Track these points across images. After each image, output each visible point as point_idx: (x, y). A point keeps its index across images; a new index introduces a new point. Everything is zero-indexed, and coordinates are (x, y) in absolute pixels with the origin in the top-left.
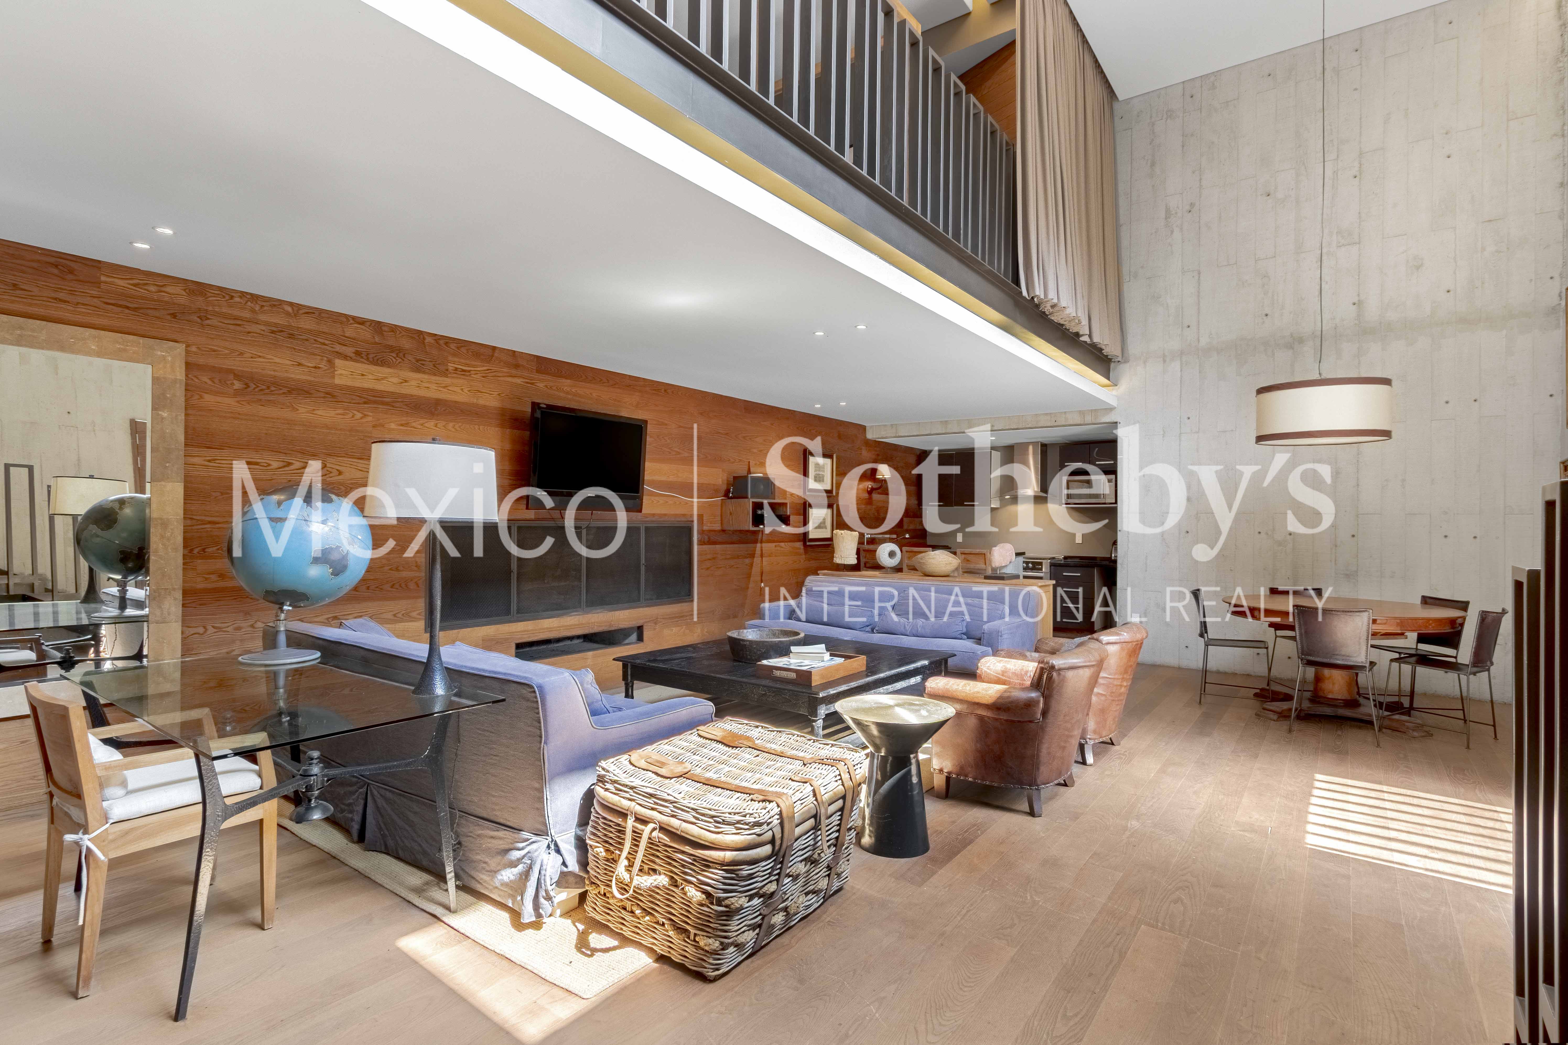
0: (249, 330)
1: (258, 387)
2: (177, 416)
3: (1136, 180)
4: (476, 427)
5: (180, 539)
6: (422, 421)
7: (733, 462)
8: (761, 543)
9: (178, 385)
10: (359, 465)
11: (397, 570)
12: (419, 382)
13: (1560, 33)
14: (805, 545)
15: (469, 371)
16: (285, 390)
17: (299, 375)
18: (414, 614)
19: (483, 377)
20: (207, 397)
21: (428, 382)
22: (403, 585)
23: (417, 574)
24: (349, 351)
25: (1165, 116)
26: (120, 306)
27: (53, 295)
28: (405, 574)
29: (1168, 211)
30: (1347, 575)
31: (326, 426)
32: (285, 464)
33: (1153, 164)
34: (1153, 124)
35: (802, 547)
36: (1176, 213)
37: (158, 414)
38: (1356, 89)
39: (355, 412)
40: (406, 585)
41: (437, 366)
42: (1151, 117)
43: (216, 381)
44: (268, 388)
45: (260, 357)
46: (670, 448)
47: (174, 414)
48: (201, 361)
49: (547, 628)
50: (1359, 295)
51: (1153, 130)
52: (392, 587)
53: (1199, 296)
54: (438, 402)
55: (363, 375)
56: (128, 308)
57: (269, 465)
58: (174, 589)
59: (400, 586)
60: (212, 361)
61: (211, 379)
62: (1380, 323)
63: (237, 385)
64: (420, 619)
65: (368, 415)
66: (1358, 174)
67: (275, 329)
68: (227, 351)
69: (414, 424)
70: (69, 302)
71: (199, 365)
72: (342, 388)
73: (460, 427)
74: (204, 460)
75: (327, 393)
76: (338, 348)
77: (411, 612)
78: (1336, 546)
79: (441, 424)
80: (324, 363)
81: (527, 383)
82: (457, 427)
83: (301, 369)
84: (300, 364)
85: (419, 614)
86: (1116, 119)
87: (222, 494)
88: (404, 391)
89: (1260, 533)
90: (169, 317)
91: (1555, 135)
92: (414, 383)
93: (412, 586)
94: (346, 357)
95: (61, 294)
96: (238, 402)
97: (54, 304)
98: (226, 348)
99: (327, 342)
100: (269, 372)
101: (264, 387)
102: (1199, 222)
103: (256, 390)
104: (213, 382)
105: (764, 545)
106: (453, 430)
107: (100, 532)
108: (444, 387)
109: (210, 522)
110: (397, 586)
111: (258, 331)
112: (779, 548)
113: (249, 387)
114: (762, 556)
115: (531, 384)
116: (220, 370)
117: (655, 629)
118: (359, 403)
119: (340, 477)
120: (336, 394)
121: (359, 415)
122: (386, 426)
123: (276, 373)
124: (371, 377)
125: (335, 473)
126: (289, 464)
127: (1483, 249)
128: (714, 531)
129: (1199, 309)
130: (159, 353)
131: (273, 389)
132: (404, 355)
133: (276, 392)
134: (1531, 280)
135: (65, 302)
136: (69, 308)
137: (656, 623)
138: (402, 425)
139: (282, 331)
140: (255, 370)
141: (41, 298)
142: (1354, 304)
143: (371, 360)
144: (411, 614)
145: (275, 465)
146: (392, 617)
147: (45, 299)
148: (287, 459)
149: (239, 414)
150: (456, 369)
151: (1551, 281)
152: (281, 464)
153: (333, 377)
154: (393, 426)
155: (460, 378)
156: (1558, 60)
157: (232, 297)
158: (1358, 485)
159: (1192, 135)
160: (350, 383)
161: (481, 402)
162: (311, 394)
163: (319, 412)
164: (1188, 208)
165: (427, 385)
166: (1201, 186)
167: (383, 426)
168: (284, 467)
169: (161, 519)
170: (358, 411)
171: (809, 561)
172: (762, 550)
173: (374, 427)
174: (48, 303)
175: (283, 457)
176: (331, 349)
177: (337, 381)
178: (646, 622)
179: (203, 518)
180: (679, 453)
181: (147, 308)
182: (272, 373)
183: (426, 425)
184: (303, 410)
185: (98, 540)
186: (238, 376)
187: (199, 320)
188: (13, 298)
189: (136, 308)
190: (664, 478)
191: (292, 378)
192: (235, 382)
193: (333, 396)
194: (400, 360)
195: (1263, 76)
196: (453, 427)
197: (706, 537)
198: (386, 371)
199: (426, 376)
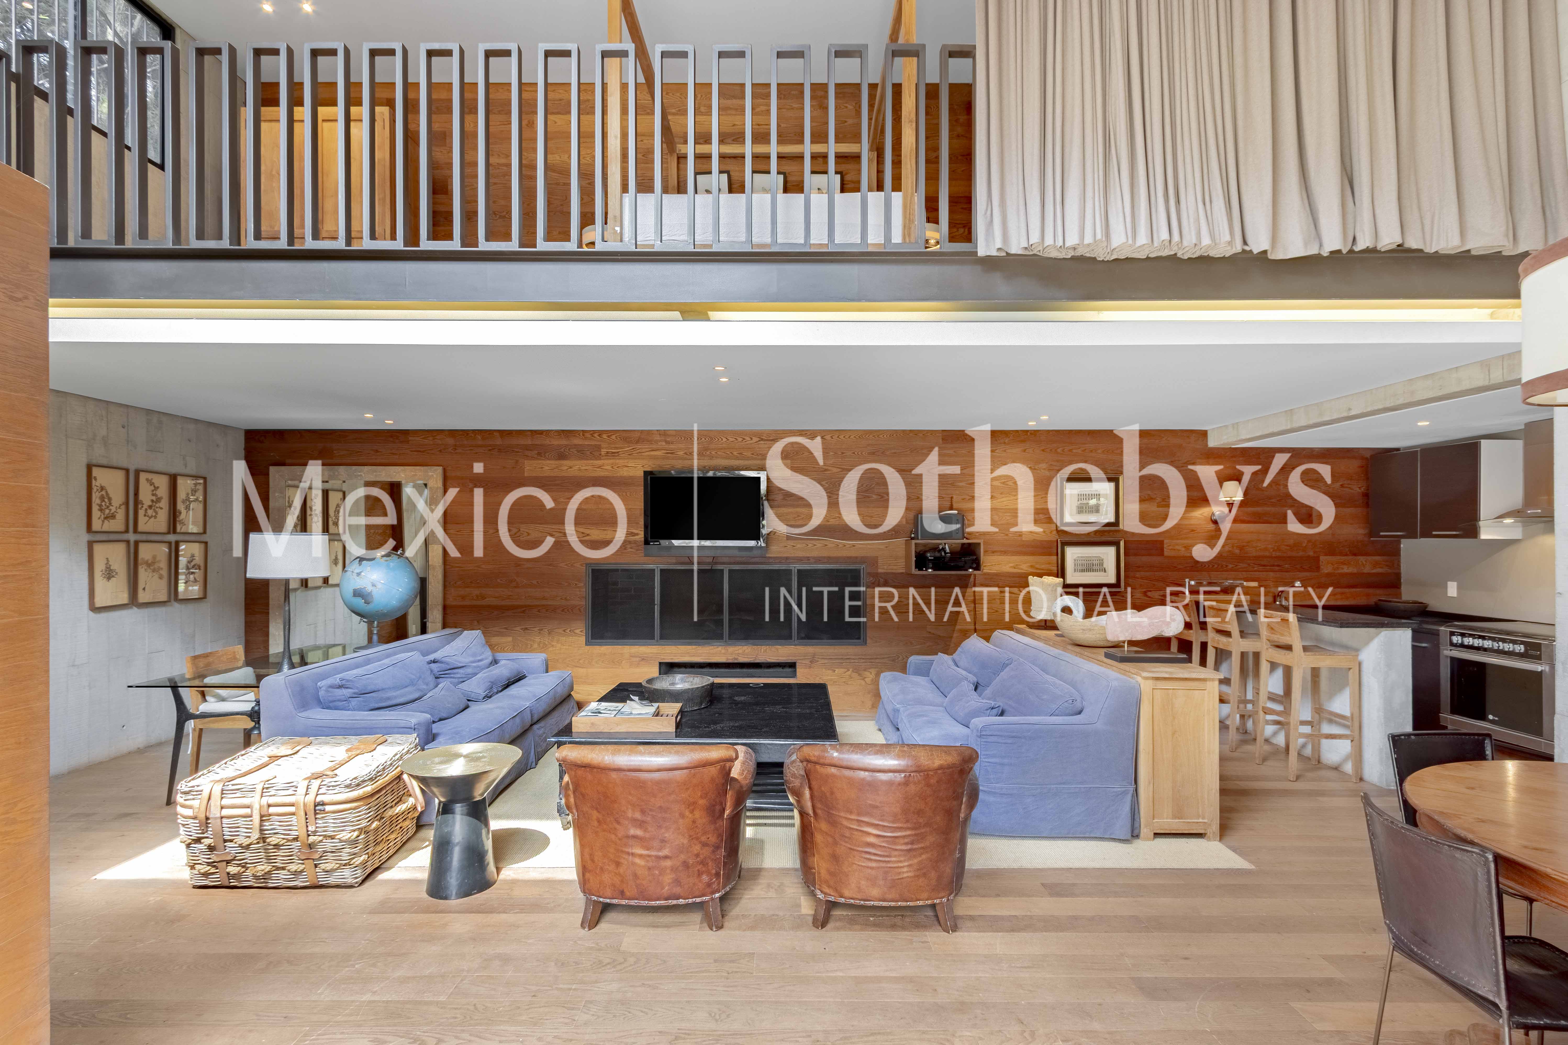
9: (441, 491)
10: (541, 528)
11: (566, 599)
12: (580, 465)
15: (618, 452)
17: (504, 474)
18: (578, 631)
19: (631, 455)
21: (586, 465)
23: (581, 602)
24: (533, 453)
26: (418, 451)
40: (572, 611)
41: (592, 453)
44: (487, 485)
48: (453, 475)
52: (563, 612)
55: (542, 468)
59: (568, 611)
60: (459, 474)
64: (582, 637)
68: (466, 467)
71: (452, 478)
72: (529, 479)
74: (455, 531)
75: (520, 484)
76: (527, 453)
80: (518, 464)
81: (667, 453)
83: (506, 470)
84: (506, 468)
85: (581, 631)
88: (570, 473)
92: (576, 466)
93: (577, 610)
94: (531, 458)
99: (520, 450)
108: (598, 468)
110: (566, 610)
114: (975, 602)
115: (672, 453)
116: (462, 478)
117: (810, 668)
124: (547, 468)
125: (526, 534)
128: (894, 574)
130: (430, 474)
131: (489, 485)
133: (491, 487)
137: (812, 662)
143: (547, 457)
144: (575, 631)
150: (608, 453)
155: (610, 459)
157: (468, 434)
160: (534, 475)
161: (628, 474)
162: (510, 485)
169: (432, 565)
172: (975, 596)
176: (522, 454)
177: (526, 474)
178: (800, 660)
191: (501, 479)
199: (585, 460)
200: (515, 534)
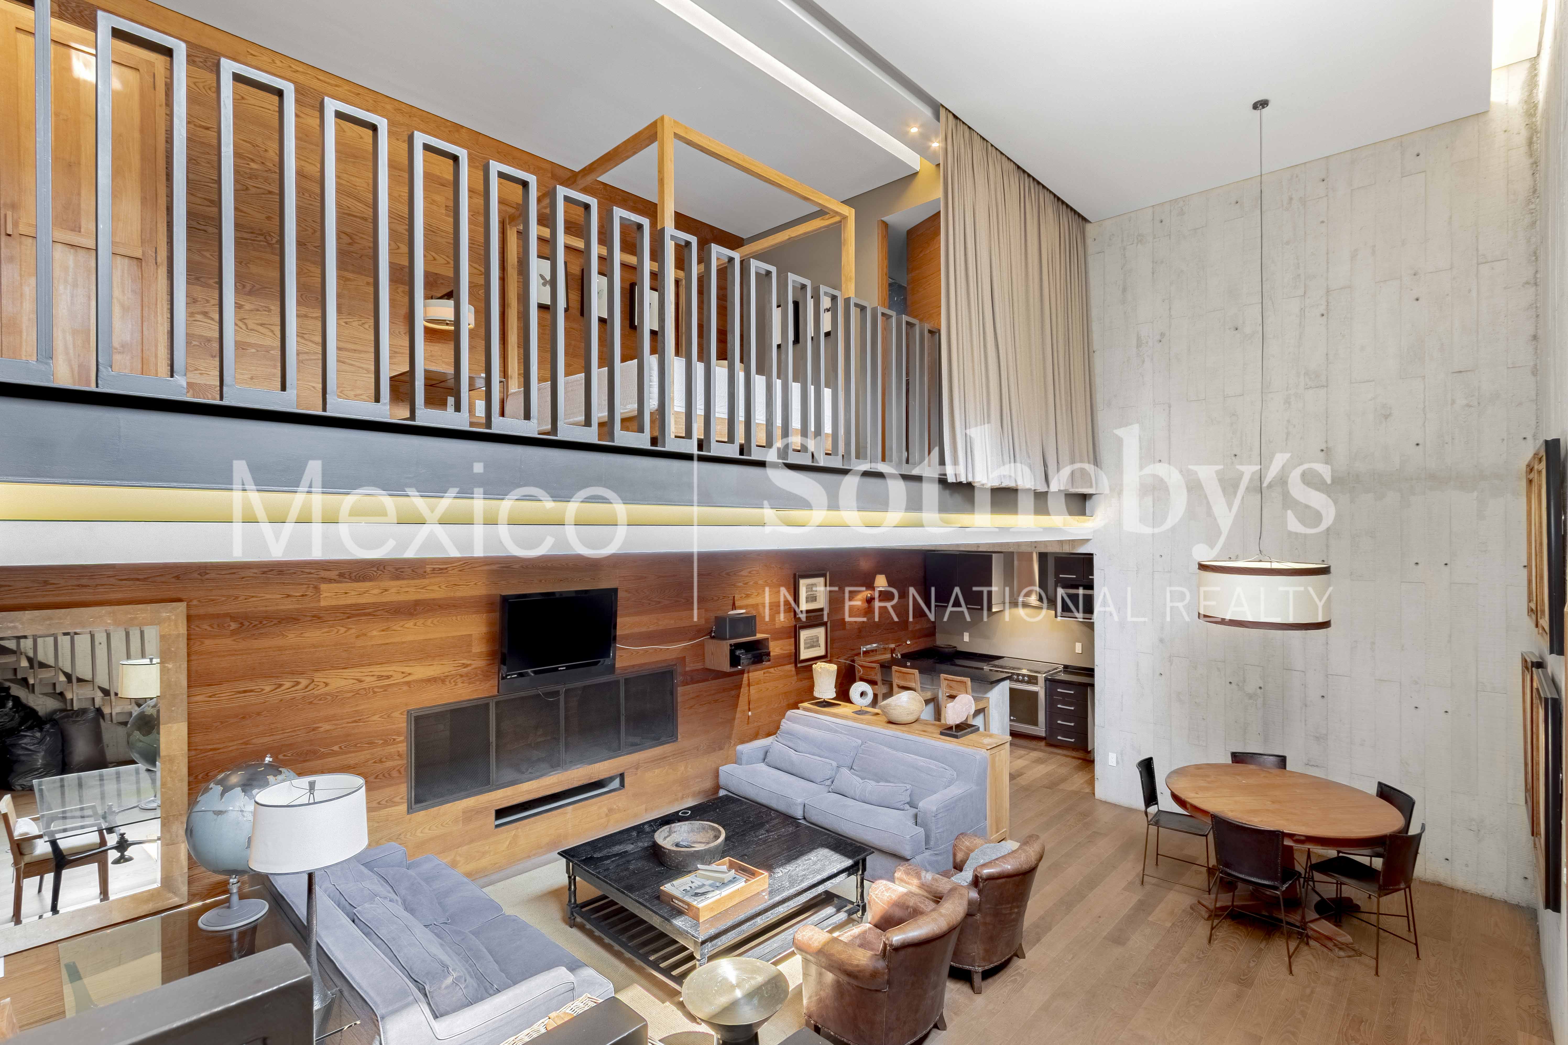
0: (244, 576)
1: (252, 623)
2: (180, 665)
3: (1109, 306)
4: (454, 618)
5: (185, 770)
6: (402, 623)
7: (717, 600)
8: (748, 672)
9: (181, 639)
10: (345, 674)
11: (381, 761)
12: (399, 588)
13: (1532, 172)
14: (796, 665)
15: (446, 569)
16: (275, 621)
17: (288, 605)
18: (397, 799)
19: (460, 571)
20: (207, 642)
21: (408, 587)
22: (386, 775)
23: (400, 762)
24: (333, 574)
25: (1136, 241)
26: (132, 580)
27: (76, 583)
28: (389, 764)
29: (1139, 338)
30: (1317, 737)
31: (314, 646)
32: (276, 686)
33: (1124, 290)
34: (1124, 249)
35: (794, 669)
36: (1147, 342)
37: (165, 667)
38: (1323, 222)
39: (339, 628)
40: (389, 774)
41: (416, 570)
42: (1122, 241)
43: (215, 626)
44: (261, 623)
45: (253, 597)
46: (649, 600)
47: (178, 664)
48: (202, 611)
49: (526, 791)
50: (1326, 442)
51: (1124, 255)
52: (376, 778)
53: (1169, 430)
54: (417, 603)
55: (346, 593)
56: (138, 580)
57: (263, 690)
58: (181, 815)
59: (384, 776)
60: (211, 610)
61: (211, 626)
62: (1349, 473)
63: (234, 626)
64: (403, 803)
65: (351, 629)
66: (1325, 312)
67: (265, 570)
68: (224, 599)
69: (394, 628)
70: (89, 586)
71: (199, 616)
72: (326, 609)
73: (438, 621)
74: (206, 697)
75: (313, 616)
76: (323, 574)
77: (393, 798)
78: (1306, 706)
79: (420, 622)
80: (311, 589)
82: (435, 622)
83: (289, 599)
84: (288, 596)
85: (402, 798)
86: (1089, 241)
87: (222, 723)
88: (384, 600)
89: (1230, 683)
90: (173, 580)
91: (1527, 283)
92: (394, 590)
93: (395, 774)
94: (330, 581)
95: (84, 581)
96: (234, 640)
97: (78, 591)
98: (224, 596)
99: (313, 571)
100: (261, 609)
101: (257, 623)
102: (1169, 353)
103: (251, 626)
104: (212, 628)
105: (751, 674)
106: (432, 625)
107: (142, 738)
108: (422, 588)
109: (211, 750)
110: (381, 776)
111: (251, 575)
112: (768, 675)
113: (243, 625)
114: (749, 685)
116: (218, 616)
117: (636, 774)
118: (343, 619)
119: (327, 688)
120: (321, 615)
121: (343, 630)
122: (369, 634)
123: (268, 608)
124: (353, 593)
125: (323, 685)
126: (281, 685)
127: (1453, 402)
128: (697, 670)
129: (1170, 443)
130: (164, 614)
131: (265, 622)
132: (384, 567)
133: (268, 625)
134: (1503, 440)
135: (86, 586)
136: (89, 591)
137: (637, 769)
138: (383, 631)
139: (273, 570)
140: (249, 610)
141: (67, 588)
142: (1322, 450)
143: (353, 578)
145: (268, 689)
146: (377, 805)
147: (70, 587)
148: (278, 681)
149: (236, 651)
150: (434, 569)
151: (1524, 442)
152: (273, 687)
153: (319, 601)
154: (375, 633)
155: (438, 577)
156: (1529, 202)
158: (1327, 643)
159: (1162, 262)
160: (334, 603)
161: (459, 594)
162: (299, 620)
163: (306, 635)
164: (1158, 337)
165: (407, 589)
166: (1170, 316)
167: (365, 635)
168: (276, 689)
169: (169, 756)
170: (342, 626)
171: (801, 681)
172: (749, 680)
173: (357, 637)
174: (73, 591)
175: (274, 681)
176: (316, 576)
177: (323, 603)
178: (627, 769)
179: (206, 747)
180: (659, 602)
181: (154, 576)
182: (264, 609)
183: (406, 626)
184: (293, 636)
185: (140, 744)
186: (233, 618)
187: (199, 577)
188: (45, 593)
189: (145, 578)
190: (644, 629)
191: (281, 610)
192: (232, 624)
193: (319, 618)
194: (381, 572)
195: (1230, 204)
196: (432, 623)
197: (689, 678)
198: (368, 584)
199: (405, 582)
200: (306, 687)
